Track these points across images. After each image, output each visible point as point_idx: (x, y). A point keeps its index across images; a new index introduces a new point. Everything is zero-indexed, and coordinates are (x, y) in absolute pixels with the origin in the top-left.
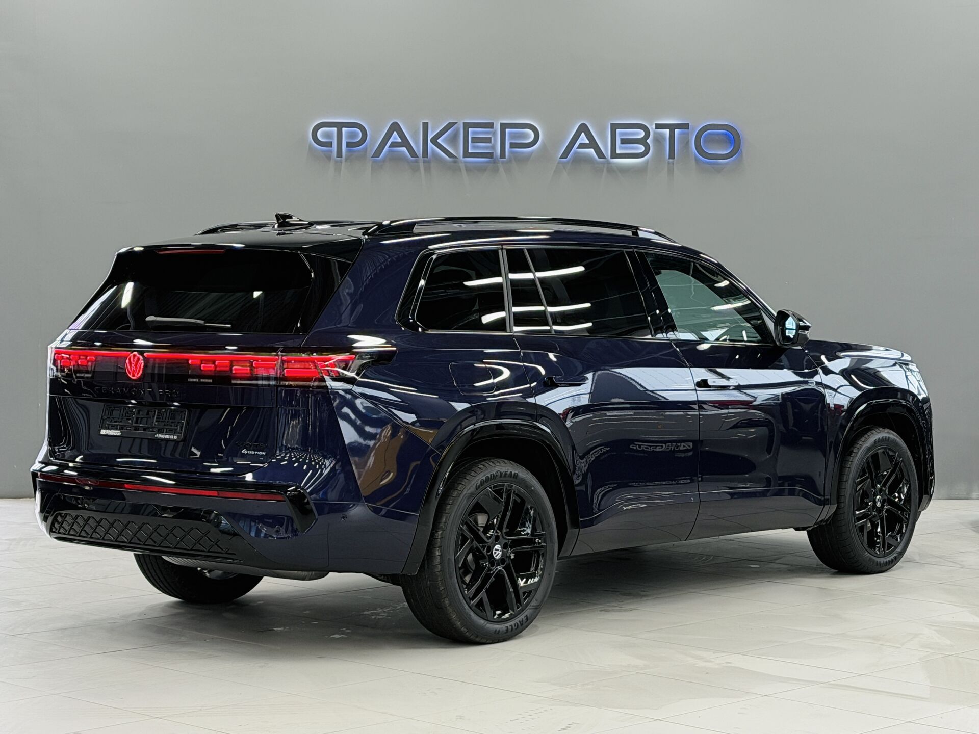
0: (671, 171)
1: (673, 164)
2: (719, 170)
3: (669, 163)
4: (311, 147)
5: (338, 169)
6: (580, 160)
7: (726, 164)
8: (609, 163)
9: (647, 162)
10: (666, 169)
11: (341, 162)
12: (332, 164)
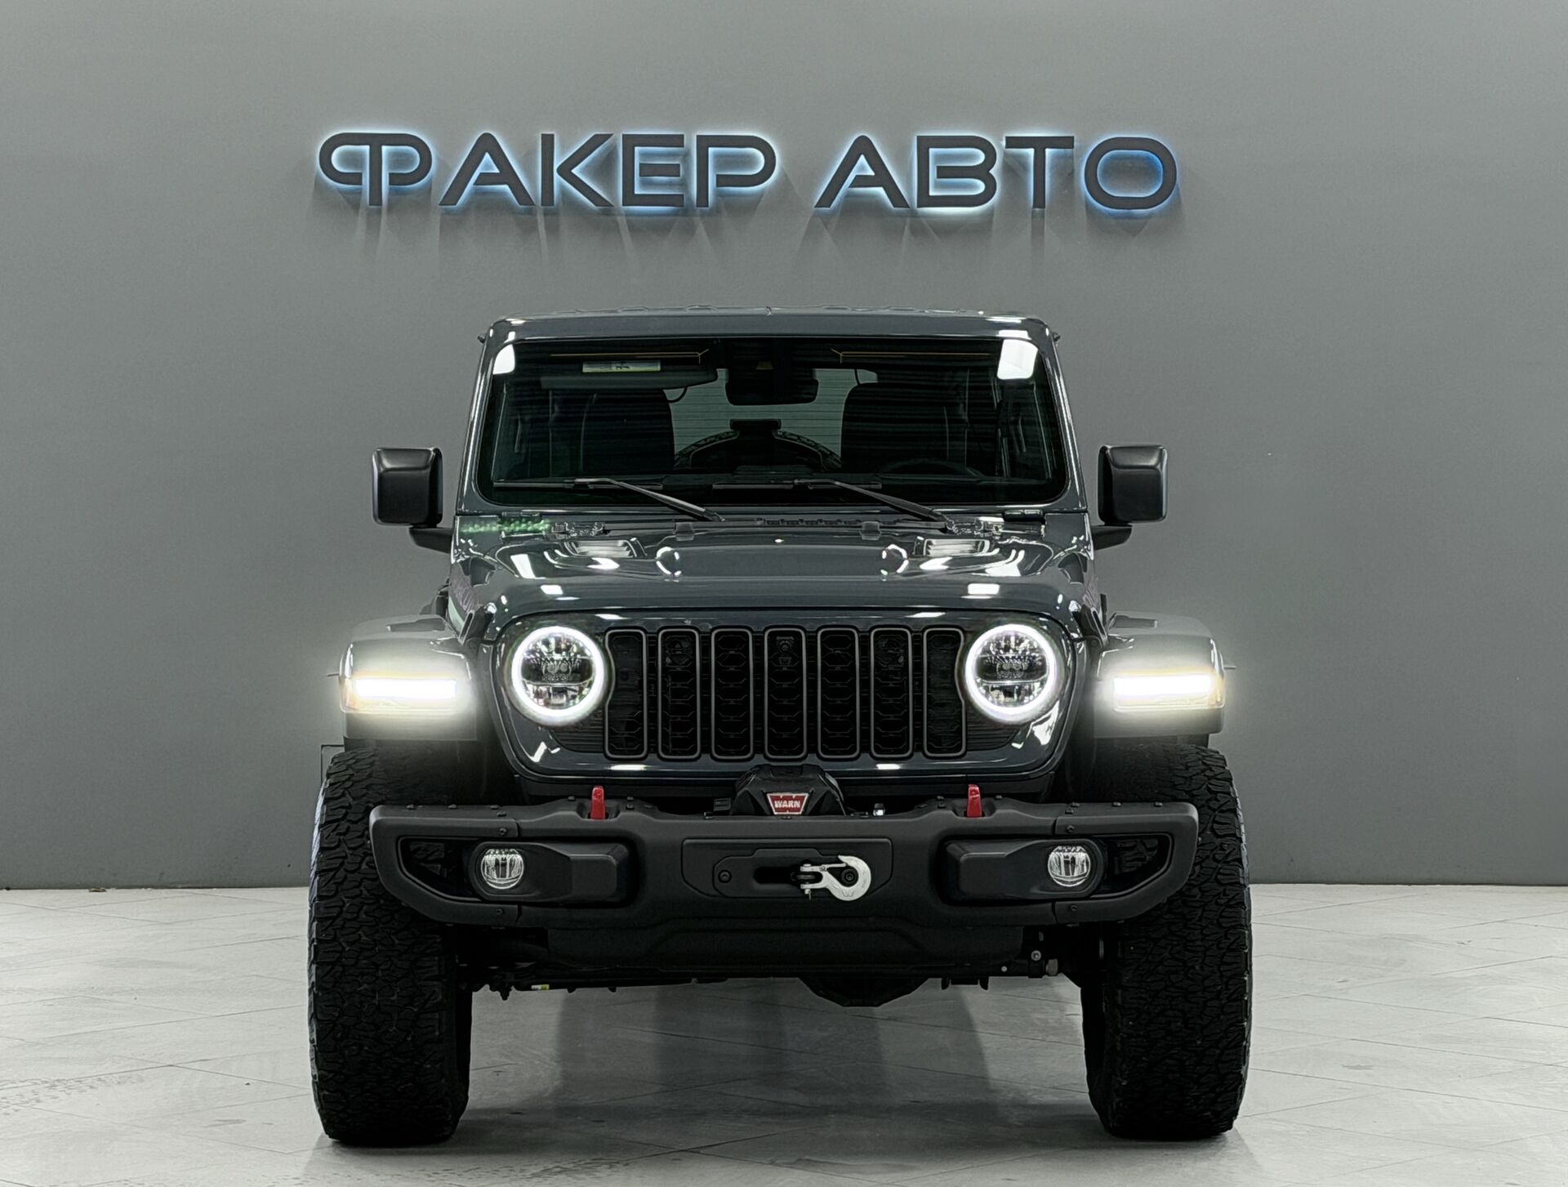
0: (1038, 231)
1: (1043, 216)
2: (1133, 229)
3: (1033, 217)
4: (318, 183)
5: (373, 227)
6: (857, 209)
7: (1150, 216)
8: (914, 215)
9: (990, 214)
10: (1029, 229)
11: (379, 212)
12: (361, 220)
